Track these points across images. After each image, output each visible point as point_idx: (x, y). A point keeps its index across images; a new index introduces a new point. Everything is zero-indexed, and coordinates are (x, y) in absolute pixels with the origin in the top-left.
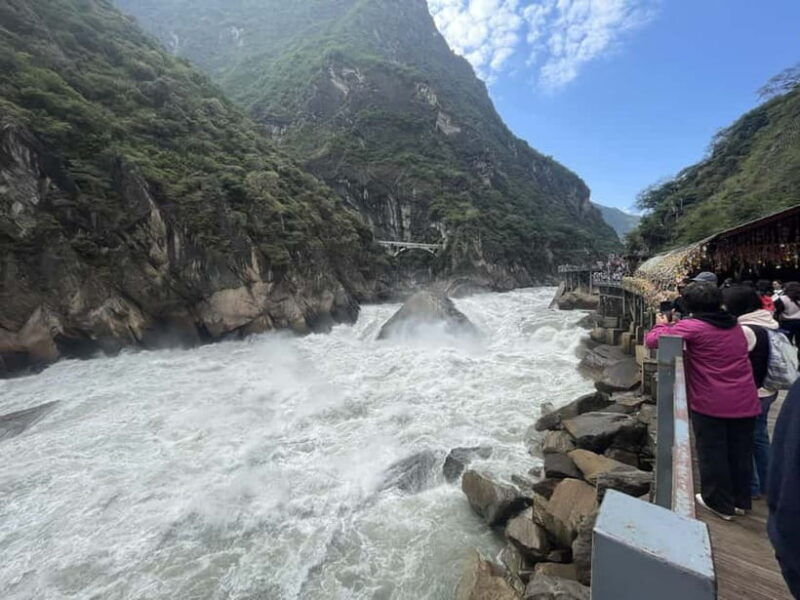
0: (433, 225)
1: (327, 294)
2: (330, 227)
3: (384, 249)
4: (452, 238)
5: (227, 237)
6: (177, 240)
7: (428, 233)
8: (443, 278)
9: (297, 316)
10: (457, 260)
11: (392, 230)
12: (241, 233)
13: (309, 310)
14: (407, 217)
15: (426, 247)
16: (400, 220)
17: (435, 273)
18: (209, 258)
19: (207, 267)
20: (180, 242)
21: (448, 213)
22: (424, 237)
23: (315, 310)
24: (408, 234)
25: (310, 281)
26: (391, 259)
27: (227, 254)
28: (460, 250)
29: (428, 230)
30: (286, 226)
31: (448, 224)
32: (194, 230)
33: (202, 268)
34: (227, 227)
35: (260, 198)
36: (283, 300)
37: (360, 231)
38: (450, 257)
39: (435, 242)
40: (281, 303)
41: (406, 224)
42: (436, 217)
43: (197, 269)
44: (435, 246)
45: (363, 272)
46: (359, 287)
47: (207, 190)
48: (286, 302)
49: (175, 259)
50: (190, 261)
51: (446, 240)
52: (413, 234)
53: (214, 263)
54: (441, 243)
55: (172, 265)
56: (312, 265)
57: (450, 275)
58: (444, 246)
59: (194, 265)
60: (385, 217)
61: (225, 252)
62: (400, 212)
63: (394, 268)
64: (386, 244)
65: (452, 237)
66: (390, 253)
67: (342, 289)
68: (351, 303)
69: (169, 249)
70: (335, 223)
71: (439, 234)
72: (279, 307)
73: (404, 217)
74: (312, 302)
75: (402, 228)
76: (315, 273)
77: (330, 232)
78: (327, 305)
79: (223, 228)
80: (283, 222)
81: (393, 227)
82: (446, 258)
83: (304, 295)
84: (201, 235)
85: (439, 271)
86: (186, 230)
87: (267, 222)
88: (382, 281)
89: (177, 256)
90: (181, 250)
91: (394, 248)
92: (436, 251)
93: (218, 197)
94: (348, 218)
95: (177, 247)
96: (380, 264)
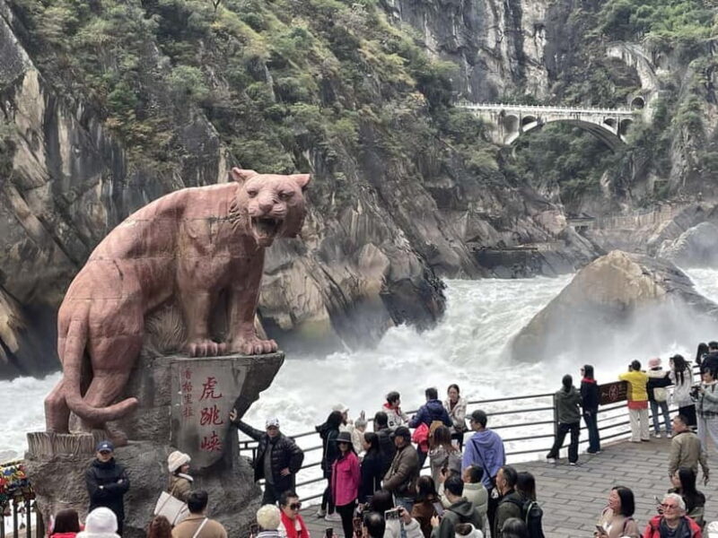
0: (615, 52)
1: (370, 253)
2: (356, 79)
3: (481, 128)
4: (671, 91)
5: (165, 126)
6: (63, 133)
7: (600, 74)
8: (643, 205)
9: (313, 306)
10: (686, 154)
11: (491, 63)
12: (196, 116)
13: (335, 292)
14: (538, 27)
15: (595, 116)
16: (516, 35)
17: (619, 189)
18: (131, 172)
19: (125, 193)
20: (71, 137)
21: (659, 18)
22: (586, 86)
23: (347, 291)
24: (537, 76)
25: (334, 224)
26: (501, 154)
27: (169, 164)
28: (696, 126)
29: (599, 65)
30: (277, 89)
31: (662, 50)
32: (96, 111)
33: (117, 195)
34: (162, 102)
35: (217, 25)
36: (284, 267)
37: (424, 83)
38: (667, 143)
39: (622, 100)
40: (280, 275)
41: (534, 47)
42: (622, 28)
43: (105, 199)
44: (621, 112)
45: (435, 193)
46: (430, 234)
47: (117, 16)
48: (289, 272)
49: (61, 175)
50: (92, 180)
51: (655, 97)
52: (552, 76)
53: (142, 185)
54: (640, 103)
55: (56, 189)
56: (339, 183)
57: (665, 195)
58: (648, 114)
59: (99, 188)
60: (471, 27)
61: (163, 159)
62: (518, 14)
63: (511, 178)
64: (486, 112)
65: (671, 87)
66: (499, 136)
67: (403, 241)
68: (426, 276)
69: (48, 154)
70: (366, 67)
71: (632, 80)
72: (276, 283)
73: (527, 29)
74: (341, 273)
75: (521, 58)
76: (346, 203)
77: (357, 91)
78: (373, 281)
79: (155, 105)
80: (271, 82)
81: (496, 55)
82: (652, 147)
83: (324, 256)
84: (112, 122)
85: (633, 184)
86: (80, 110)
87: (237, 84)
88: (484, 217)
89: (66, 172)
90: (73, 156)
91: (507, 122)
92: (623, 127)
93: (140, 31)
94: (395, 49)
95: (65, 150)
96: (476, 170)
